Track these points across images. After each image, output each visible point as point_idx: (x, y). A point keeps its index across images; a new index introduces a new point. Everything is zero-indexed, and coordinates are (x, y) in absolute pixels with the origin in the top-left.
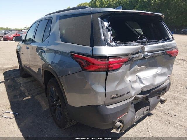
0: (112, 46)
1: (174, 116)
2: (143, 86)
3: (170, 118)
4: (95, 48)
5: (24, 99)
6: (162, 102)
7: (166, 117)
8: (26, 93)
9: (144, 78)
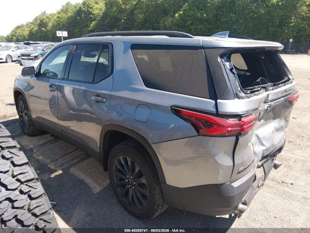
0: (242, 98)
1: (290, 186)
2: (264, 148)
3: (287, 189)
4: (219, 102)
5: (53, 176)
6: (276, 167)
7: (281, 188)
8: (49, 166)
9: (264, 137)
